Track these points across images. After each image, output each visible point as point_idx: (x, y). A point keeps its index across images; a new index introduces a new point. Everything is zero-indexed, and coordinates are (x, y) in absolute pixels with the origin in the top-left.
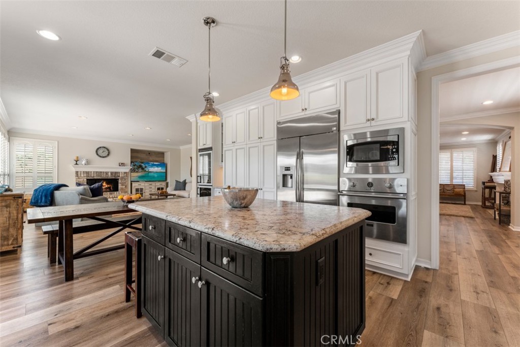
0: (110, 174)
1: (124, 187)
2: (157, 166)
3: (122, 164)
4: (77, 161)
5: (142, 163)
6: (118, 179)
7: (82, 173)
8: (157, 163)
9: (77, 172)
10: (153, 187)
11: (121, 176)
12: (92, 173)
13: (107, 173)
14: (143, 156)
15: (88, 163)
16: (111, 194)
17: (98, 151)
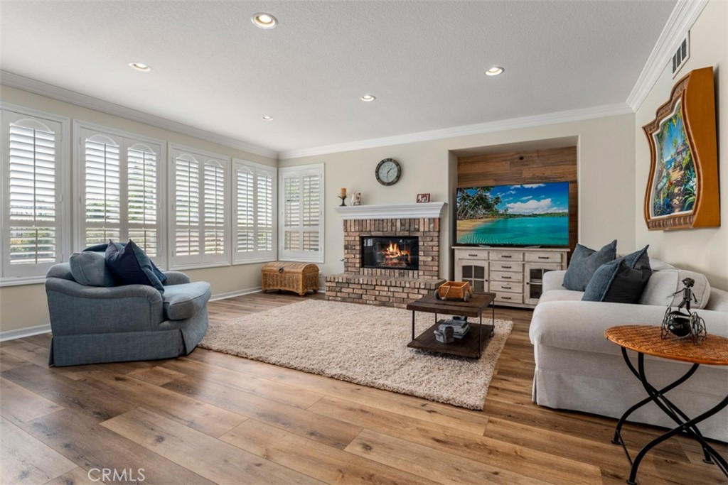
0: (398, 224)
1: (430, 259)
2: (537, 194)
3: (426, 197)
4: (343, 199)
5: (487, 189)
6: (417, 237)
7: (353, 224)
8: (535, 186)
9: (346, 221)
10: (516, 267)
11: (421, 229)
12: (368, 221)
13: (393, 222)
14: (502, 168)
15: (360, 201)
16: (402, 275)
17: (380, 171)
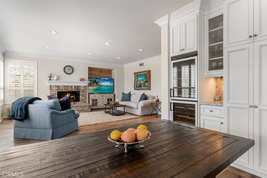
0: (73, 87)
1: (84, 98)
2: (107, 81)
3: (82, 80)
4: (50, 77)
5: (96, 78)
6: (80, 92)
7: (54, 87)
8: (107, 79)
9: (51, 86)
10: (105, 98)
11: (81, 89)
12: (61, 86)
13: (71, 87)
14: (97, 73)
15: (58, 79)
16: (75, 104)
17: (65, 69)
